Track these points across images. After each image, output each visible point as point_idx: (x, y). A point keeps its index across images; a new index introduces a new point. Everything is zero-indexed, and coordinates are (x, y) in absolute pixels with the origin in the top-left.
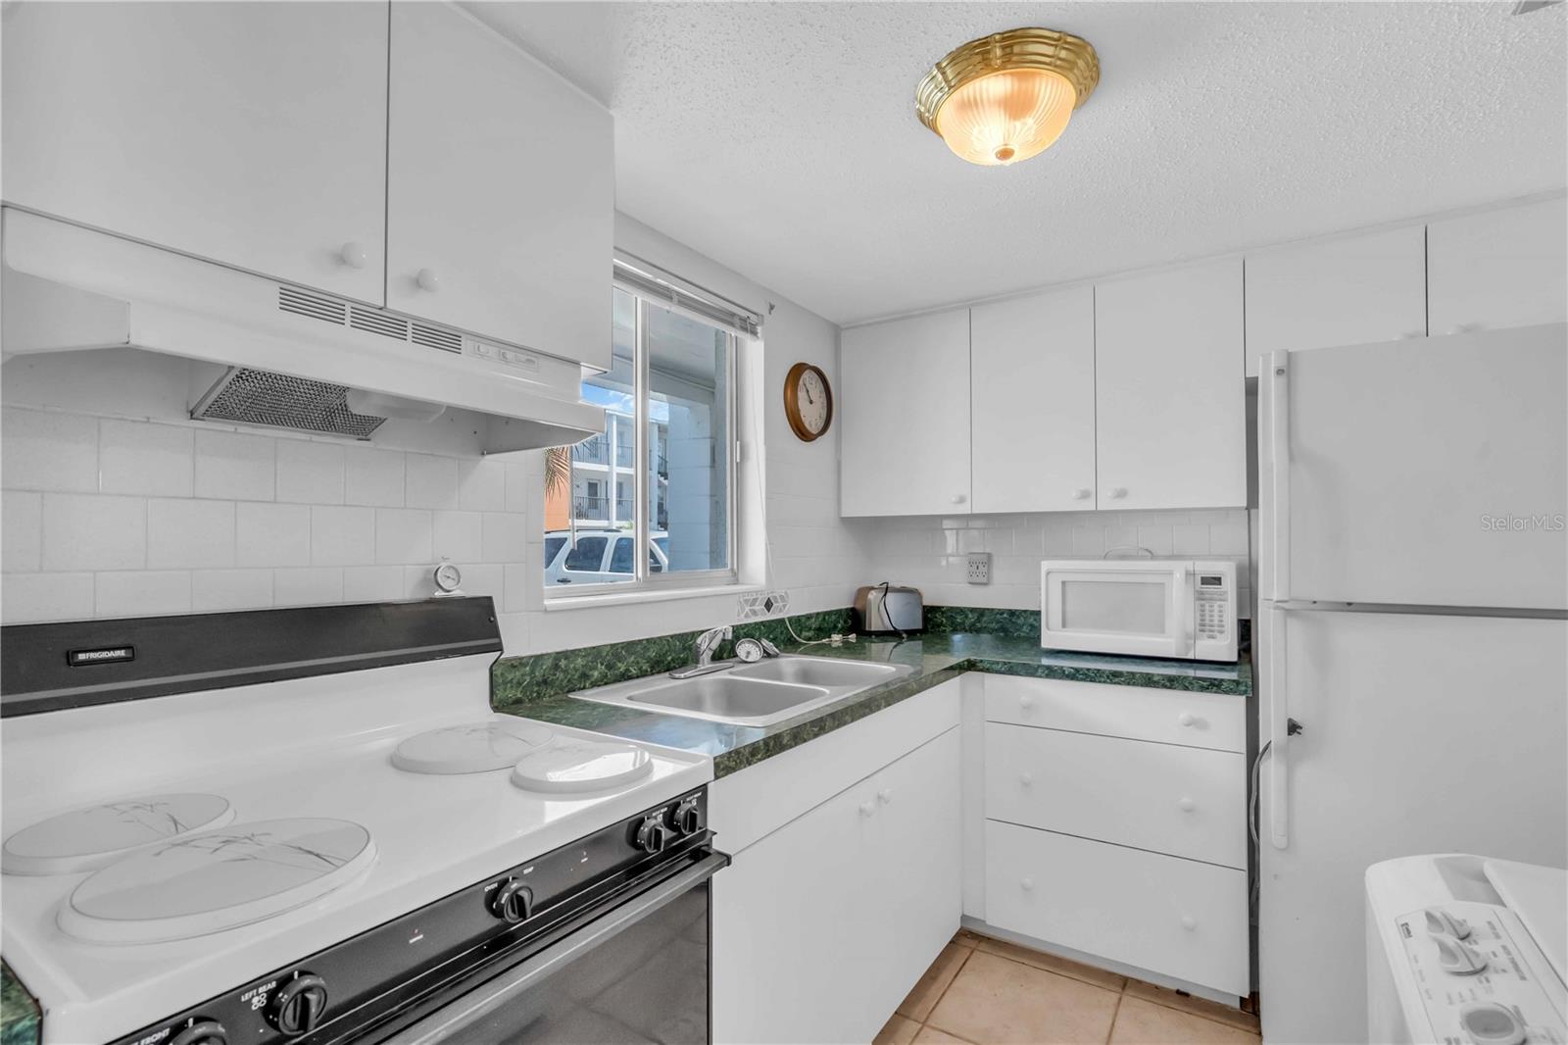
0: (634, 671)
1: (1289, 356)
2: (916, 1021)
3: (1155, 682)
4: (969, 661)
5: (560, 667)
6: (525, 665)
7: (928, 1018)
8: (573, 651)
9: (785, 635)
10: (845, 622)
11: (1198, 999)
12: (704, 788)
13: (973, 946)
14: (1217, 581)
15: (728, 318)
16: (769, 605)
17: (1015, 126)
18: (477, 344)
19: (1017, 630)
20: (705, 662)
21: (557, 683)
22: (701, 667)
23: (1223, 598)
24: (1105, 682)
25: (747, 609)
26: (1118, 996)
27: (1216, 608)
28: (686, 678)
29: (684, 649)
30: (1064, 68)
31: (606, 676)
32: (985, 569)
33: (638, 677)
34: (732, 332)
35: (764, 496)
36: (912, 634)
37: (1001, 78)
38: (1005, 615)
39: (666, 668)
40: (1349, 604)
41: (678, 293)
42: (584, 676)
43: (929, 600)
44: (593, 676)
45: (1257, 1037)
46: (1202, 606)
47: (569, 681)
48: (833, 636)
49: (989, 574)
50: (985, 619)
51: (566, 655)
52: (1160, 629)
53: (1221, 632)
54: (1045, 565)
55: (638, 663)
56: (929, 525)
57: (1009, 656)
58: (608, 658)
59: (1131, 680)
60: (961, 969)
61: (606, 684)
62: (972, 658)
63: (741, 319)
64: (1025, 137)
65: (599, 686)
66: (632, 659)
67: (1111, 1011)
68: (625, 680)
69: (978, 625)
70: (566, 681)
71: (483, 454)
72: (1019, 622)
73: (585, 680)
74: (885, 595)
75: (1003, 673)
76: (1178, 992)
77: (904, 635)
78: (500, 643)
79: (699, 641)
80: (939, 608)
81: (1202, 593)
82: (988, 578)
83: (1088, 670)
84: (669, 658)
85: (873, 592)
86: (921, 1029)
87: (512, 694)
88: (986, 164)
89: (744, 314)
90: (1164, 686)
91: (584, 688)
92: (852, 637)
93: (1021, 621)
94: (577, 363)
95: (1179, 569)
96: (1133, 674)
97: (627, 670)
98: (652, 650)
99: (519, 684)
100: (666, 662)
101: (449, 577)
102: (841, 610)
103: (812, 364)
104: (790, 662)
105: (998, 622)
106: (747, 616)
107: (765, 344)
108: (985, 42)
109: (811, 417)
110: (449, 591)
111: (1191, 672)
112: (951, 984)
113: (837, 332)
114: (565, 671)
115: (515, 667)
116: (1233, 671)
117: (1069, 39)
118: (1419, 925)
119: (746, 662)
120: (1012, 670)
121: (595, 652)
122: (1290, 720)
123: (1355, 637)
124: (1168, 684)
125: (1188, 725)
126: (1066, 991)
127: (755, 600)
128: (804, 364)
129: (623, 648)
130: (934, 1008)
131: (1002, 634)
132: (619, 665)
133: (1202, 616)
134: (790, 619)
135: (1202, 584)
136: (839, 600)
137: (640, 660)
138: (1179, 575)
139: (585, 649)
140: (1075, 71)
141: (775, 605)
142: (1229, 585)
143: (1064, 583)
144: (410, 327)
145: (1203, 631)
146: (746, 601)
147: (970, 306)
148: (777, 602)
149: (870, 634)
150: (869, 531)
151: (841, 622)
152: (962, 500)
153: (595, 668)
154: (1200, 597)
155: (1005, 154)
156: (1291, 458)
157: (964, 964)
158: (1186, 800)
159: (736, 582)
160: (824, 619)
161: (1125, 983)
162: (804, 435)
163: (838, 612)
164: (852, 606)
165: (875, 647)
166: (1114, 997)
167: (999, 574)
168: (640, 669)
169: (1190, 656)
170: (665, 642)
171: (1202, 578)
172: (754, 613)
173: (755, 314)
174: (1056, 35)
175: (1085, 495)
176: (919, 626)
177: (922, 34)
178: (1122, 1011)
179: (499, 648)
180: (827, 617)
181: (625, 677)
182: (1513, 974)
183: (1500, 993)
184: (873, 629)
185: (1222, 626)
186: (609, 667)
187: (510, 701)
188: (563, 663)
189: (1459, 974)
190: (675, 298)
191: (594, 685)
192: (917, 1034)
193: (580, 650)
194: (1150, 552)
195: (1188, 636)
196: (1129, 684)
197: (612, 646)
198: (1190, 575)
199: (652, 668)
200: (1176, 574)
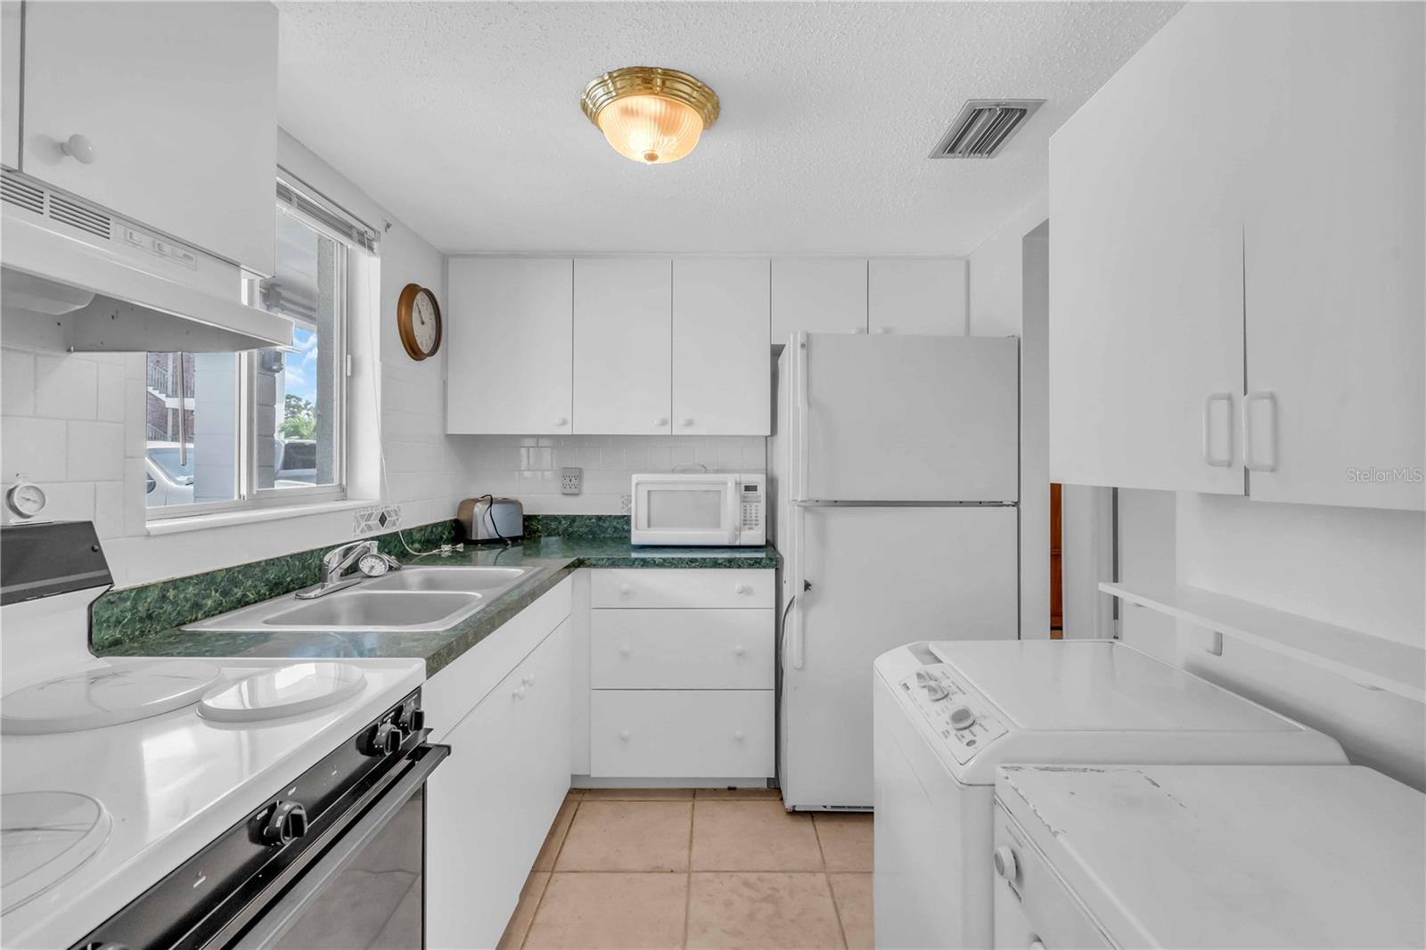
0: (251, 596)
1: (808, 335)
2: (544, 871)
3: (719, 564)
4: (578, 559)
5: (168, 598)
6: (125, 600)
7: (554, 866)
8: (183, 580)
9: (402, 547)
10: (449, 533)
11: (742, 789)
12: (418, 690)
13: (579, 799)
14: (754, 488)
15: (345, 230)
16: (383, 520)
17: (663, 140)
18: (130, 231)
19: (604, 532)
20: (334, 581)
21: (164, 617)
22: (329, 585)
23: (757, 500)
24: (685, 567)
25: (363, 524)
26: (691, 803)
27: (753, 507)
28: (316, 597)
29: (304, 568)
30: (699, 107)
31: (221, 604)
32: (577, 482)
33: (256, 602)
34: (349, 244)
35: (379, 412)
36: (515, 540)
37: (658, 101)
38: (593, 520)
39: (285, 590)
40: (836, 502)
41: (298, 197)
42: (197, 606)
43: (528, 510)
44: (206, 605)
45: (780, 803)
46: (745, 506)
47: (179, 613)
48: (443, 546)
49: (579, 486)
50: (576, 524)
51: (174, 584)
52: (717, 524)
53: (756, 525)
54: (635, 478)
55: (256, 587)
56: (510, 443)
57: (609, 553)
58: (223, 584)
59: (703, 564)
60: (573, 820)
61: (221, 612)
62: (581, 558)
63: (358, 233)
64: (670, 150)
65: (213, 615)
66: (250, 583)
67: (689, 816)
68: (242, 606)
69: (570, 530)
70: (174, 614)
71: (69, 350)
72: (604, 525)
73: (198, 610)
74: (491, 505)
75: (607, 567)
76: (730, 789)
77: (509, 542)
78: (109, 576)
79: (326, 559)
80: (535, 516)
81: (745, 497)
82: (580, 490)
83: (673, 559)
84: (289, 579)
85: (478, 504)
86: (550, 878)
87: (108, 635)
88: (630, 158)
89: (362, 228)
90: (726, 567)
91: (196, 620)
92: (460, 547)
93: (606, 524)
94: (236, 265)
95: (730, 479)
96: (704, 559)
97: (244, 595)
98: (270, 571)
99: (118, 622)
100: (285, 584)
101: (28, 500)
102: (445, 522)
103: (423, 287)
104: (414, 574)
105: (587, 526)
106: (362, 531)
107: (382, 261)
108: (651, 70)
109: (423, 336)
110: (29, 517)
111: (737, 555)
112: (567, 833)
113: (445, 259)
114: (174, 603)
115: (112, 603)
116: (762, 552)
117: (707, 89)
118: (914, 683)
119: (371, 577)
120: (614, 564)
121: (208, 579)
122: (805, 581)
123: (841, 521)
124: (728, 565)
125: (741, 593)
126: (655, 812)
127: (371, 515)
128: (415, 285)
129: (239, 572)
130: (557, 858)
131: (590, 537)
132: (236, 590)
133: (745, 513)
134: (403, 532)
135: (746, 490)
136: (442, 513)
137: (258, 583)
138: (731, 485)
139: (197, 576)
140: (706, 111)
141: (388, 519)
142: (761, 491)
143: (649, 492)
144: (47, 199)
145: (745, 524)
146: (362, 516)
147: (573, 257)
148: (390, 516)
149: (476, 542)
150: (470, 447)
151: (447, 533)
152: (564, 423)
153: (209, 596)
154: (744, 500)
155: (652, 157)
156: (809, 405)
157: (575, 814)
158: (739, 648)
159: (344, 498)
160: (432, 531)
161: (695, 793)
162: (415, 352)
163: (443, 524)
164: (455, 517)
165: (481, 554)
166: (689, 804)
167: (587, 486)
168: (258, 593)
169: (737, 543)
170: (283, 563)
171: (746, 487)
172: (370, 528)
173: (372, 229)
174: (699, 84)
175: (664, 423)
176: (520, 532)
177: (605, 48)
178: (696, 812)
179: (108, 580)
180: (434, 530)
181: (242, 603)
182: (960, 693)
183: (958, 702)
184: (479, 538)
185: (757, 520)
186: (225, 593)
187: (106, 643)
188: (171, 594)
189: (938, 700)
190: (295, 199)
191: (208, 615)
192: (549, 881)
193: (191, 578)
194: (705, 467)
195: (736, 529)
196: (701, 567)
197: (229, 570)
198: (738, 484)
199: (271, 590)
200: (729, 484)
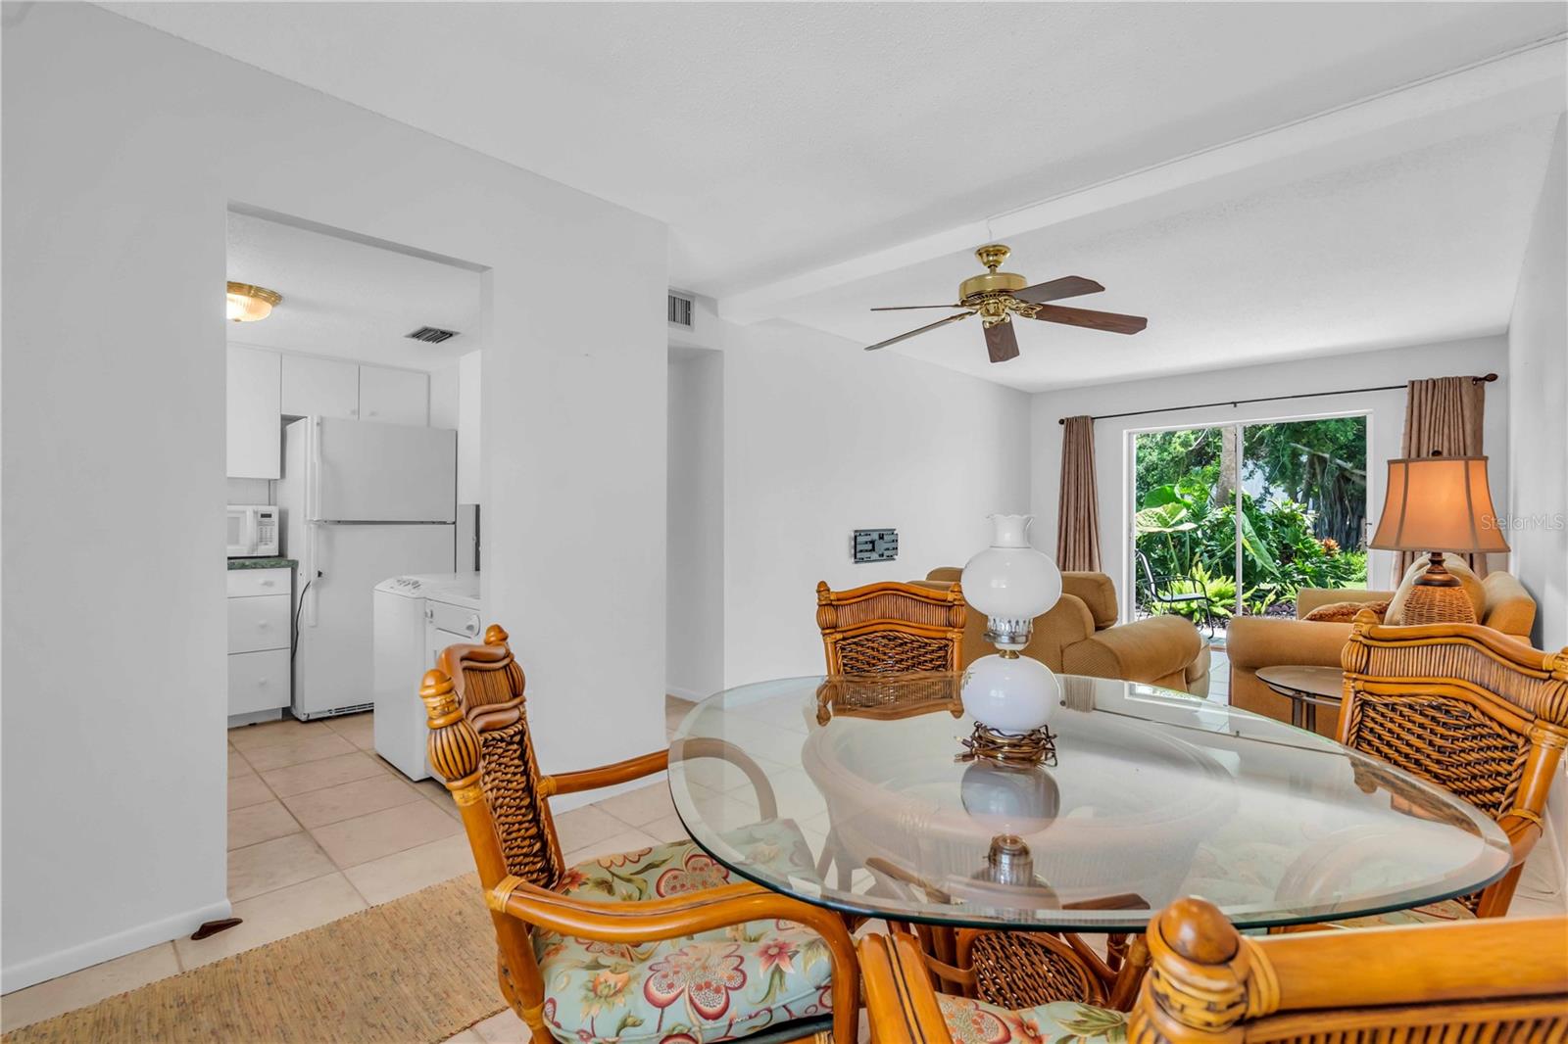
1: (322, 417)
14: (269, 516)
17: (248, 315)
23: (272, 524)
27: (269, 530)
30: (271, 302)
40: (339, 521)
46: (261, 529)
52: (237, 542)
53: (270, 541)
64: (250, 319)
76: (251, 725)
81: (261, 522)
95: (249, 509)
116: (278, 559)
122: (317, 572)
124: (254, 567)
125: (264, 585)
133: (263, 533)
135: (262, 517)
142: (275, 518)
145: (260, 541)
154: (260, 524)
155: (237, 320)
158: (262, 622)
169: (255, 555)
171: (262, 515)
185: (270, 538)
194: (235, 501)
195: (253, 545)
198: (255, 513)
200: (248, 513)
